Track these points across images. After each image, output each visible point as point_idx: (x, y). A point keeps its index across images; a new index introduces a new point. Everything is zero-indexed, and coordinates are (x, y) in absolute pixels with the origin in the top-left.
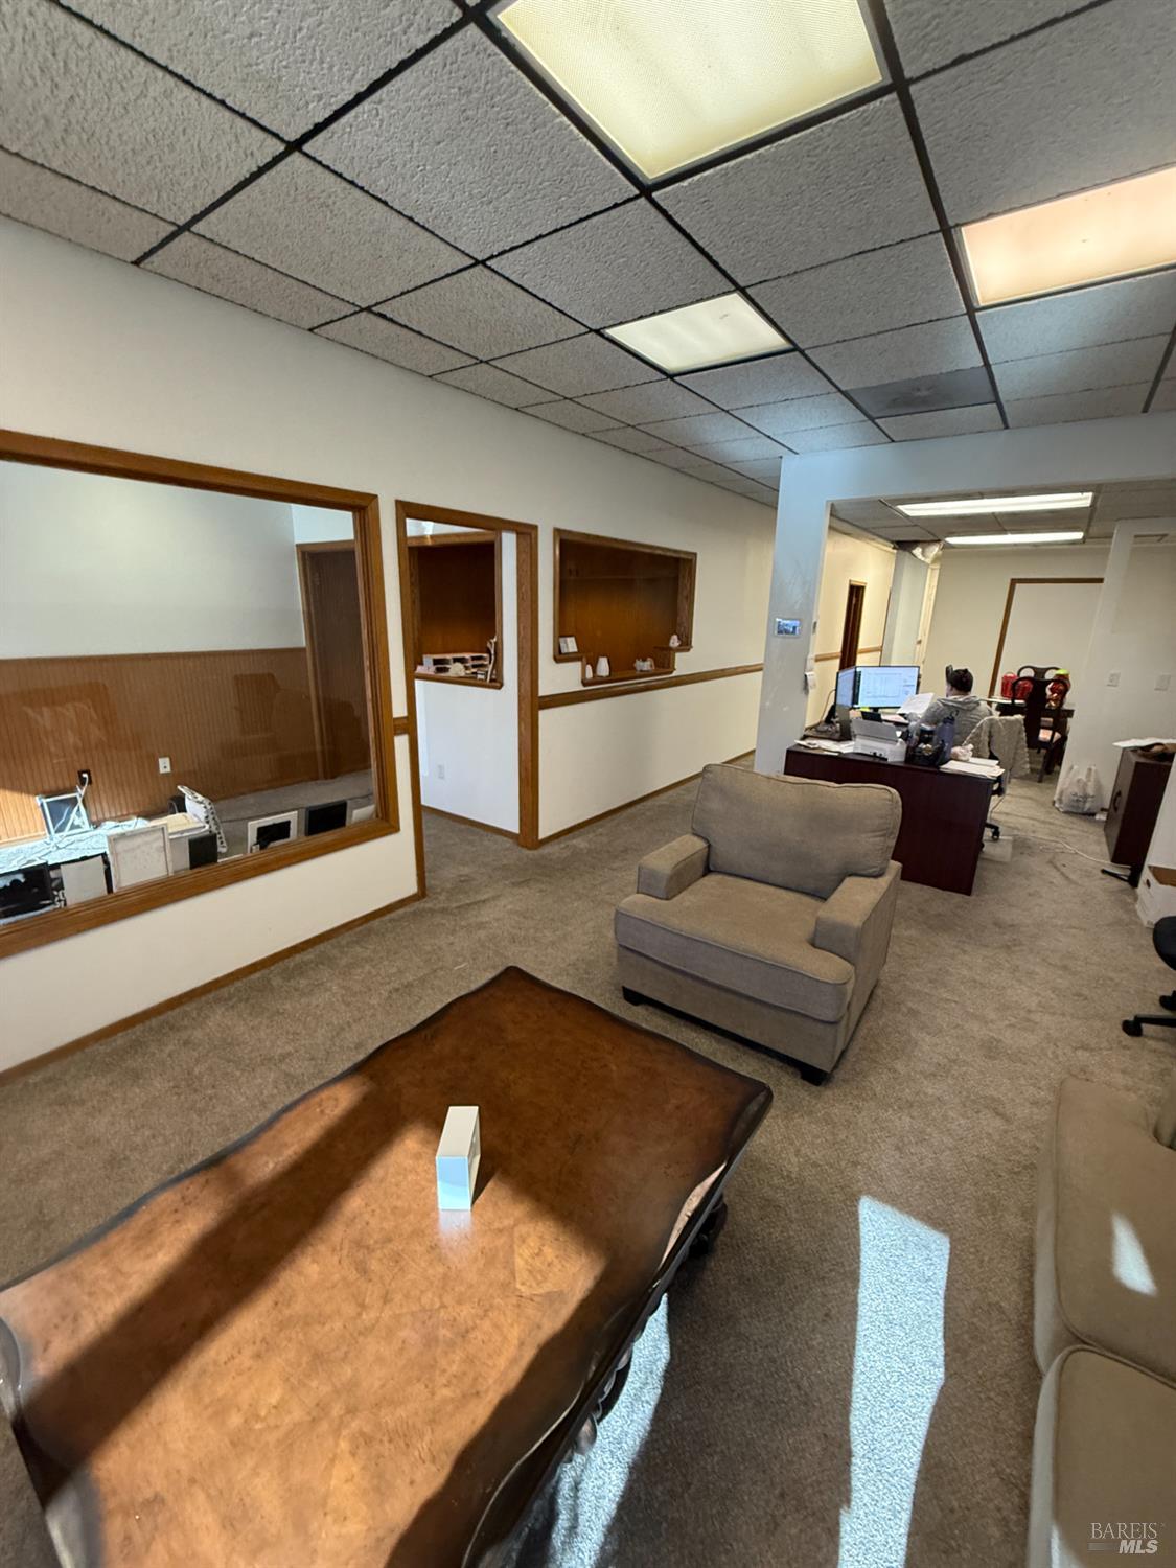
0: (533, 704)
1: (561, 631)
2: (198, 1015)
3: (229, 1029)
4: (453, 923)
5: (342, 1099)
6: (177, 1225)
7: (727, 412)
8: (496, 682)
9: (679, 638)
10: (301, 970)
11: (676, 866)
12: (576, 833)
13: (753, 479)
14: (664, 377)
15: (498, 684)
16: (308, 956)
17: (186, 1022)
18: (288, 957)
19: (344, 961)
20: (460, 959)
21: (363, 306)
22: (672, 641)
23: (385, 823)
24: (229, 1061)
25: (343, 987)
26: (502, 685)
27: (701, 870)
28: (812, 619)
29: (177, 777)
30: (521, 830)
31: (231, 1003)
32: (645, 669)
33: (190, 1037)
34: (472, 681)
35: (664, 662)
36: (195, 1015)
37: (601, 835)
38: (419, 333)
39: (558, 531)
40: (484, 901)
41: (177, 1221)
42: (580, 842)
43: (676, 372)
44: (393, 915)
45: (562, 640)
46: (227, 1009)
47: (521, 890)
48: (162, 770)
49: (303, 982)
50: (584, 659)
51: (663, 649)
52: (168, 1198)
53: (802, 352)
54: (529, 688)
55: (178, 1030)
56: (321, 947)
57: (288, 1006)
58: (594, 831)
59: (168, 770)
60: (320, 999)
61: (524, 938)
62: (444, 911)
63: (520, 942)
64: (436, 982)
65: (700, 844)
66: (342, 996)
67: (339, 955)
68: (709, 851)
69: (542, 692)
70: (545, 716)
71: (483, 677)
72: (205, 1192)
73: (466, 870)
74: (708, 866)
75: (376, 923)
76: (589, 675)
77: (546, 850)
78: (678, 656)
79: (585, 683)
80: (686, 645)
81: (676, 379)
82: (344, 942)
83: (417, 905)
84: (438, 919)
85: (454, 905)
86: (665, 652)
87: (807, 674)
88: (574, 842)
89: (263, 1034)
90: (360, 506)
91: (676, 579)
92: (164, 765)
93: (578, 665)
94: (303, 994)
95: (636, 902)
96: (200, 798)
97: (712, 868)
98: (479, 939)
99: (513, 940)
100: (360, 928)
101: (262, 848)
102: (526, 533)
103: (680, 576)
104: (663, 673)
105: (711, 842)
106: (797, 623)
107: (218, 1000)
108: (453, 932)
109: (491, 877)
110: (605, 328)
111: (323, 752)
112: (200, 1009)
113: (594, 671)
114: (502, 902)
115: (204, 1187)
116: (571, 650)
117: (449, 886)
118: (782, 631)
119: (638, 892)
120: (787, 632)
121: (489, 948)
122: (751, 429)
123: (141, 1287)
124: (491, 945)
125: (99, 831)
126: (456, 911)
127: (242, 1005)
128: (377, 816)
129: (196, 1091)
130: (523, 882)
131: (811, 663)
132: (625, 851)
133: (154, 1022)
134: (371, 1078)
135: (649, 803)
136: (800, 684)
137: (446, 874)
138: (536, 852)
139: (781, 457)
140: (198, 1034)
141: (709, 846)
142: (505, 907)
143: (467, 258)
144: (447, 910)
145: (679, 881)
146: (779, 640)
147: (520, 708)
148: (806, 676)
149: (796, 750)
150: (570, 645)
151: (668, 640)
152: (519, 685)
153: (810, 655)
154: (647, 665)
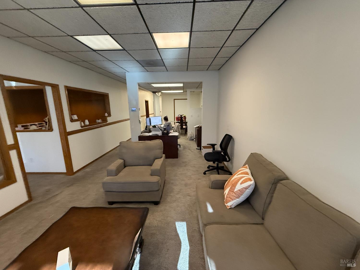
0: (65, 134)
4: (46, 205)
7: (111, 61)
8: (51, 130)
9: (107, 114)
11: (117, 167)
12: (86, 167)
14: (92, 50)
20: (51, 214)
26: (53, 130)
27: (123, 167)
28: (138, 107)
30: (67, 171)
34: (40, 130)
35: (104, 120)
39: (66, 87)
40: (56, 195)
42: (88, 170)
45: (72, 116)
47: (70, 188)
50: (80, 121)
53: (126, 51)
54: (63, 130)
58: (91, 166)
62: (41, 202)
64: (42, 224)
65: (122, 161)
68: (124, 162)
69: (68, 130)
70: (70, 137)
71: (45, 129)
73: (47, 188)
74: (125, 165)
77: (77, 174)
78: (108, 118)
79: (82, 127)
80: (110, 115)
81: (96, 51)
83: (28, 204)
84: (39, 205)
85: (45, 199)
86: (104, 117)
88: (85, 170)
93: (79, 123)
95: (107, 179)
98: (57, 206)
102: (55, 87)
103: (105, 99)
104: (105, 123)
105: (125, 160)
108: (46, 207)
109: (58, 187)
110: (74, 36)
113: (84, 124)
116: (76, 119)
117: (41, 194)
119: (108, 176)
120: (134, 111)
122: (117, 66)
126: (46, 201)
131: (140, 117)
132: (102, 168)
136: (139, 122)
138: (74, 176)
142: (65, 194)
146: (132, 113)
147: (61, 136)
148: (139, 120)
149: (140, 136)
150: (75, 117)
151: (105, 114)
152: (59, 129)
153: (139, 115)
154: (100, 121)
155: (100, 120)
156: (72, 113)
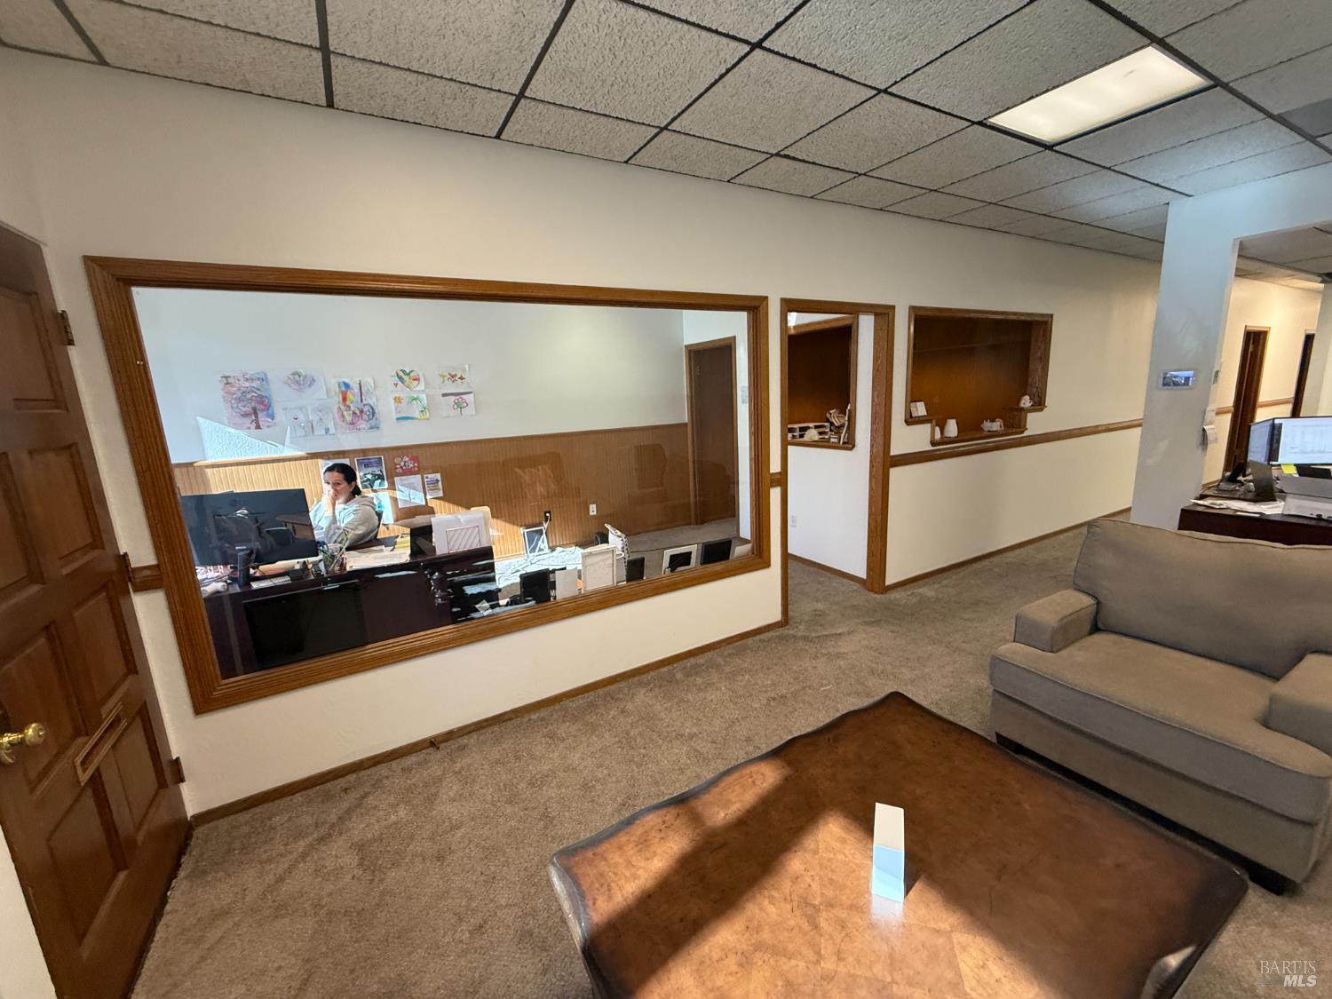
0: (884, 463)
1: (912, 397)
2: (629, 691)
3: (651, 706)
4: (814, 650)
5: (768, 776)
6: (662, 841)
7: (1109, 169)
8: (849, 444)
9: (1031, 399)
10: (696, 670)
11: (1062, 619)
12: (920, 582)
13: (1124, 233)
14: (1041, 149)
15: (851, 446)
16: (701, 660)
17: (621, 696)
18: (685, 659)
19: (727, 669)
20: (825, 682)
21: (774, 152)
22: (1023, 402)
23: (759, 558)
24: (653, 731)
25: (729, 689)
26: (854, 446)
27: (1088, 627)
28: (1213, 367)
29: (602, 518)
30: (868, 573)
31: (649, 688)
32: (994, 429)
33: (625, 706)
34: (826, 444)
35: (1015, 422)
36: (626, 691)
37: (946, 586)
38: (814, 163)
39: (913, 309)
40: (840, 634)
41: (662, 838)
42: (927, 591)
43: (1056, 141)
44: (762, 636)
45: (913, 404)
46: (647, 692)
47: (872, 629)
48: (591, 513)
49: (699, 680)
50: (934, 422)
51: (1012, 409)
52: (652, 819)
53: (1226, 86)
54: (881, 449)
55: (617, 700)
56: (709, 655)
57: (690, 696)
58: (940, 583)
59: (595, 513)
60: (712, 695)
61: (882, 672)
62: (805, 638)
63: (878, 675)
64: (806, 698)
65: (1087, 601)
66: (730, 697)
67: (723, 663)
68: (1097, 609)
69: (894, 451)
70: (895, 473)
71: (836, 440)
72: (677, 822)
73: (820, 606)
74: (1096, 626)
75: (750, 641)
76: (938, 436)
77: (894, 595)
78: (1030, 416)
79: (933, 443)
80: (1039, 404)
81: (1056, 148)
82: (726, 653)
83: (780, 631)
84: (800, 644)
85: (814, 635)
86: (1015, 413)
87: (1205, 427)
88: (921, 590)
89: (674, 715)
90: (753, 307)
91: (1029, 343)
92: (593, 510)
93: (927, 427)
94: (699, 690)
95: (1014, 651)
96: (619, 533)
97: (1100, 625)
98: (840, 667)
99: (872, 672)
100: (738, 643)
101: (672, 571)
102: (883, 314)
103: (1033, 339)
104: (1014, 431)
105: (1101, 600)
106: (1190, 373)
107: (641, 684)
108: (816, 658)
109: (843, 615)
110: (990, 117)
111: (696, 503)
112: (630, 688)
113: (942, 433)
114: (857, 637)
115: (676, 818)
116: (920, 414)
117: (806, 618)
118: (1168, 382)
119: (1014, 641)
120: (1176, 384)
121: (850, 677)
122: (1135, 180)
123: (647, 879)
124: (852, 674)
125: (554, 553)
126: (816, 640)
127: (657, 690)
128: (753, 553)
129: (633, 748)
130: (873, 622)
131: (1210, 415)
132: (977, 603)
133: (601, 692)
134: (789, 764)
135: (995, 560)
136: (1197, 437)
137: (803, 608)
138: (883, 596)
139: (1168, 204)
140: (630, 706)
141: (1098, 603)
142: (860, 641)
143: (870, 90)
144: (808, 638)
145: (1063, 637)
146: (1167, 393)
147: (872, 466)
148: (1204, 430)
149: (1191, 508)
150: (920, 409)
151: (1019, 401)
152: (872, 446)
153: (1209, 408)
154: (996, 426)
155: (998, 423)
156: (913, 397)
